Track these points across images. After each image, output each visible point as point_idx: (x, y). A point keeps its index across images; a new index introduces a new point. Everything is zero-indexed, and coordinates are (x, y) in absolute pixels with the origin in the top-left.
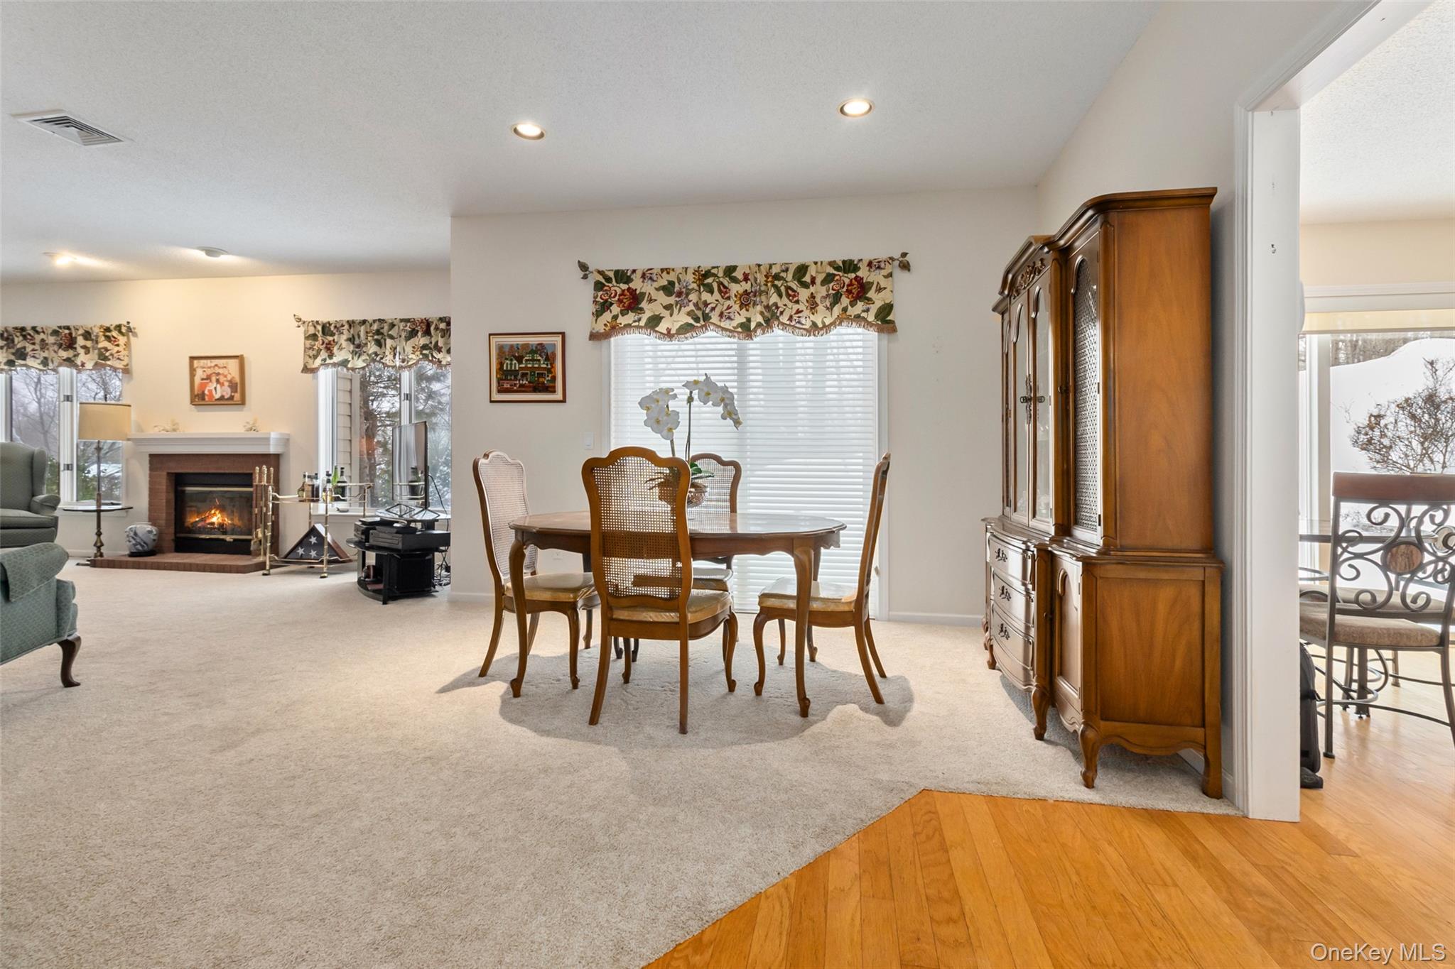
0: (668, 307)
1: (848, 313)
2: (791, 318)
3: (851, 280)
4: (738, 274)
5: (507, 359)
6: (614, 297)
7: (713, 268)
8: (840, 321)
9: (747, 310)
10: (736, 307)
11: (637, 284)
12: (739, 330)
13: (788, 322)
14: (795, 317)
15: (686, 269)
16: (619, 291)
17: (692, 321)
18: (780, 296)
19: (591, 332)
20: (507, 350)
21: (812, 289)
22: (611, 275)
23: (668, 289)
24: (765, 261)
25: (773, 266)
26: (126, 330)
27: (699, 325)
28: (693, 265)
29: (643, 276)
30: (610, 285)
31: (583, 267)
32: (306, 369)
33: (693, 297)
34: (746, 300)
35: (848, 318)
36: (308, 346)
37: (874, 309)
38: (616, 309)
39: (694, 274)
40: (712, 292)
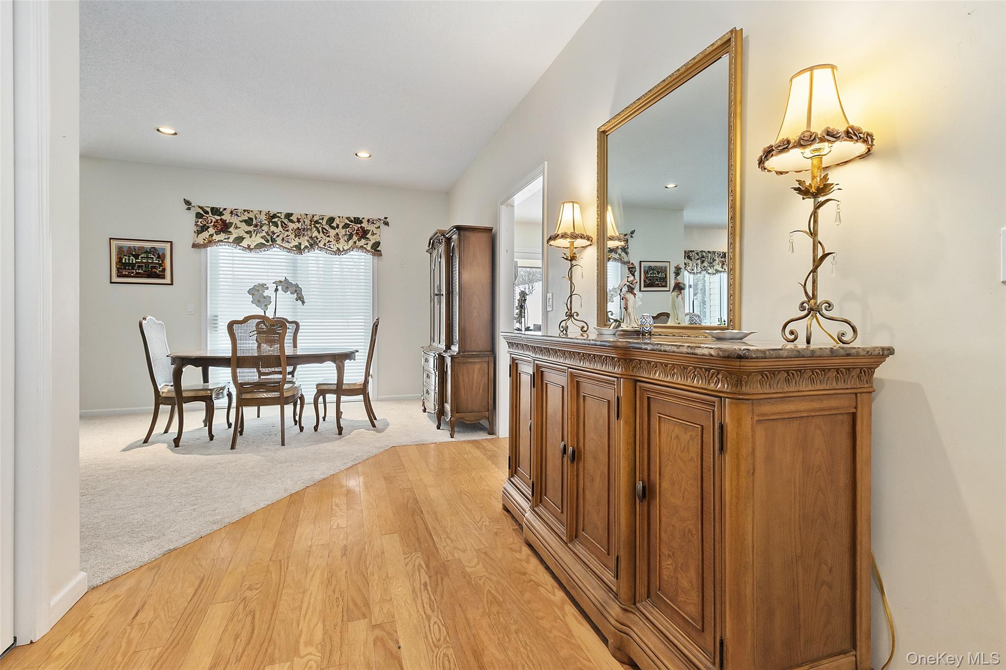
0: (248, 232)
1: (356, 245)
2: (325, 245)
3: (358, 228)
4: (294, 218)
5: (126, 256)
6: (211, 223)
7: (278, 213)
8: (352, 248)
9: (299, 238)
10: (293, 236)
11: (227, 217)
12: (294, 249)
13: (323, 247)
14: (327, 244)
15: (261, 211)
16: (214, 220)
17: (265, 242)
18: (319, 232)
19: (194, 243)
20: (125, 249)
21: (337, 230)
22: (209, 209)
23: (249, 222)
24: (310, 212)
25: (315, 216)
27: (268, 244)
28: (265, 210)
29: (231, 213)
30: (208, 216)
31: (187, 203)
33: (265, 228)
34: (298, 233)
35: (357, 247)
37: (370, 243)
38: (211, 231)
39: (266, 215)
40: (277, 227)
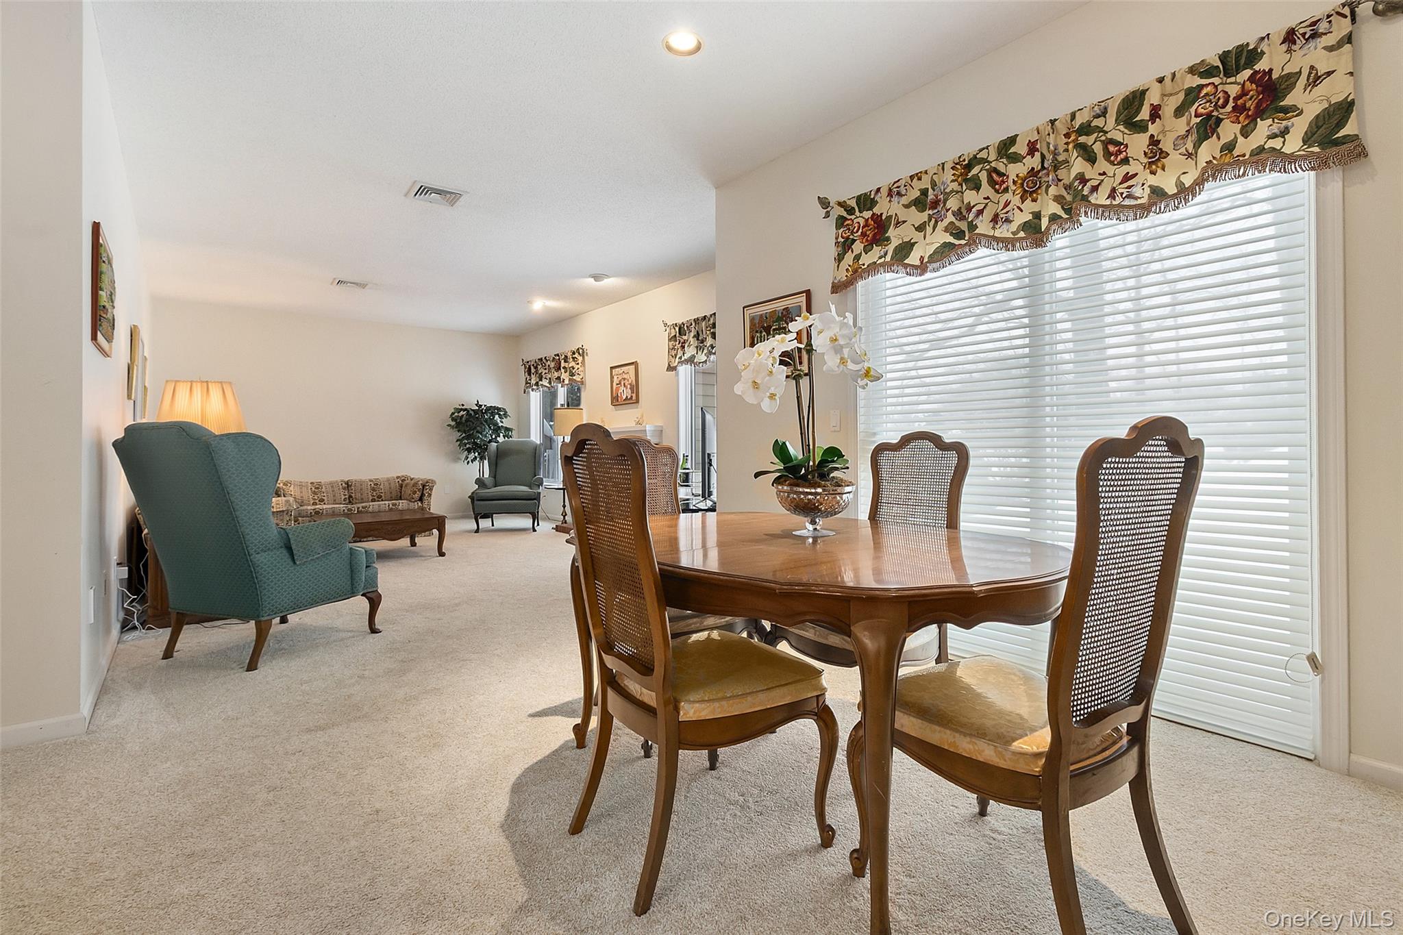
0: (921, 228)
1: (1236, 153)
2: (1112, 194)
3: (1243, 85)
4: (1020, 148)
5: (757, 332)
6: (857, 231)
7: (981, 150)
8: (1213, 171)
9: (1034, 200)
10: (1016, 200)
11: (883, 207)
12: (1022, 234)
13: (1108, 202)
14: (1121, 189)
15: (943, 164)
16: (862, 222)
17: (951, 240)
18: (1091, 159)
19: (833, 283)
20: (757, 321)
21: (1153, 129)
22: (853, 203)
23: (920, 203)
24: (1061, 112)
25: (1077, 114)
26: (581, 352)
27: (963, 242)
28: (950, 156)
29: (890, 194)
30: (853, 217)
31: (824, 203)
32: (671, 368)
33: (953, 204)
34: (1031, 187)
35: (1238, 162)
36: (671, 347)
37: (1300, 126)
38: (858, 247)
39: (953, 168)
40: (977, 187)
